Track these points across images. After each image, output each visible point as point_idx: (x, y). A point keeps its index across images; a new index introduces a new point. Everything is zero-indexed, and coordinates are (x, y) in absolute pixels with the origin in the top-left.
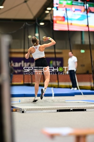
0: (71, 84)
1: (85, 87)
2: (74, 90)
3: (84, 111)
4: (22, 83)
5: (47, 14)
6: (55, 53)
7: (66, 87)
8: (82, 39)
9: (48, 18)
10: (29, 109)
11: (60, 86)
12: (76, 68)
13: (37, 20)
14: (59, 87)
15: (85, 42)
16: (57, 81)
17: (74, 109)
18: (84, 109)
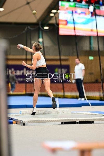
0: (78, 94)
1: (93, 97)
2: (81, 100)
3: (91, 123)
4: (24, 93)
5: (52, 17)
6: (60, 60)
7: (73, 97)
9: (53, 21)
10: (31, 121)
11: (66, 96)
12: (83, 77)
13: (40, 24)
14: (64, 97)
15: (94, 48)
16: (62, 90)
17: (80, 121)
18: (91, 121)
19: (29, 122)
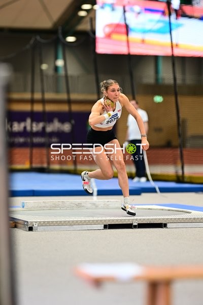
0: (133, 169)
2: (139, 182)
3: (162, 227)
4: (27, 166)
5: (83, 17)
8: (157, 72)
9: (84, 26)
10: (44, 222)
13: (60, 31)
15: (163, 79)
17: (140, 222)
18: (162, 223)
19: (42, 224)
